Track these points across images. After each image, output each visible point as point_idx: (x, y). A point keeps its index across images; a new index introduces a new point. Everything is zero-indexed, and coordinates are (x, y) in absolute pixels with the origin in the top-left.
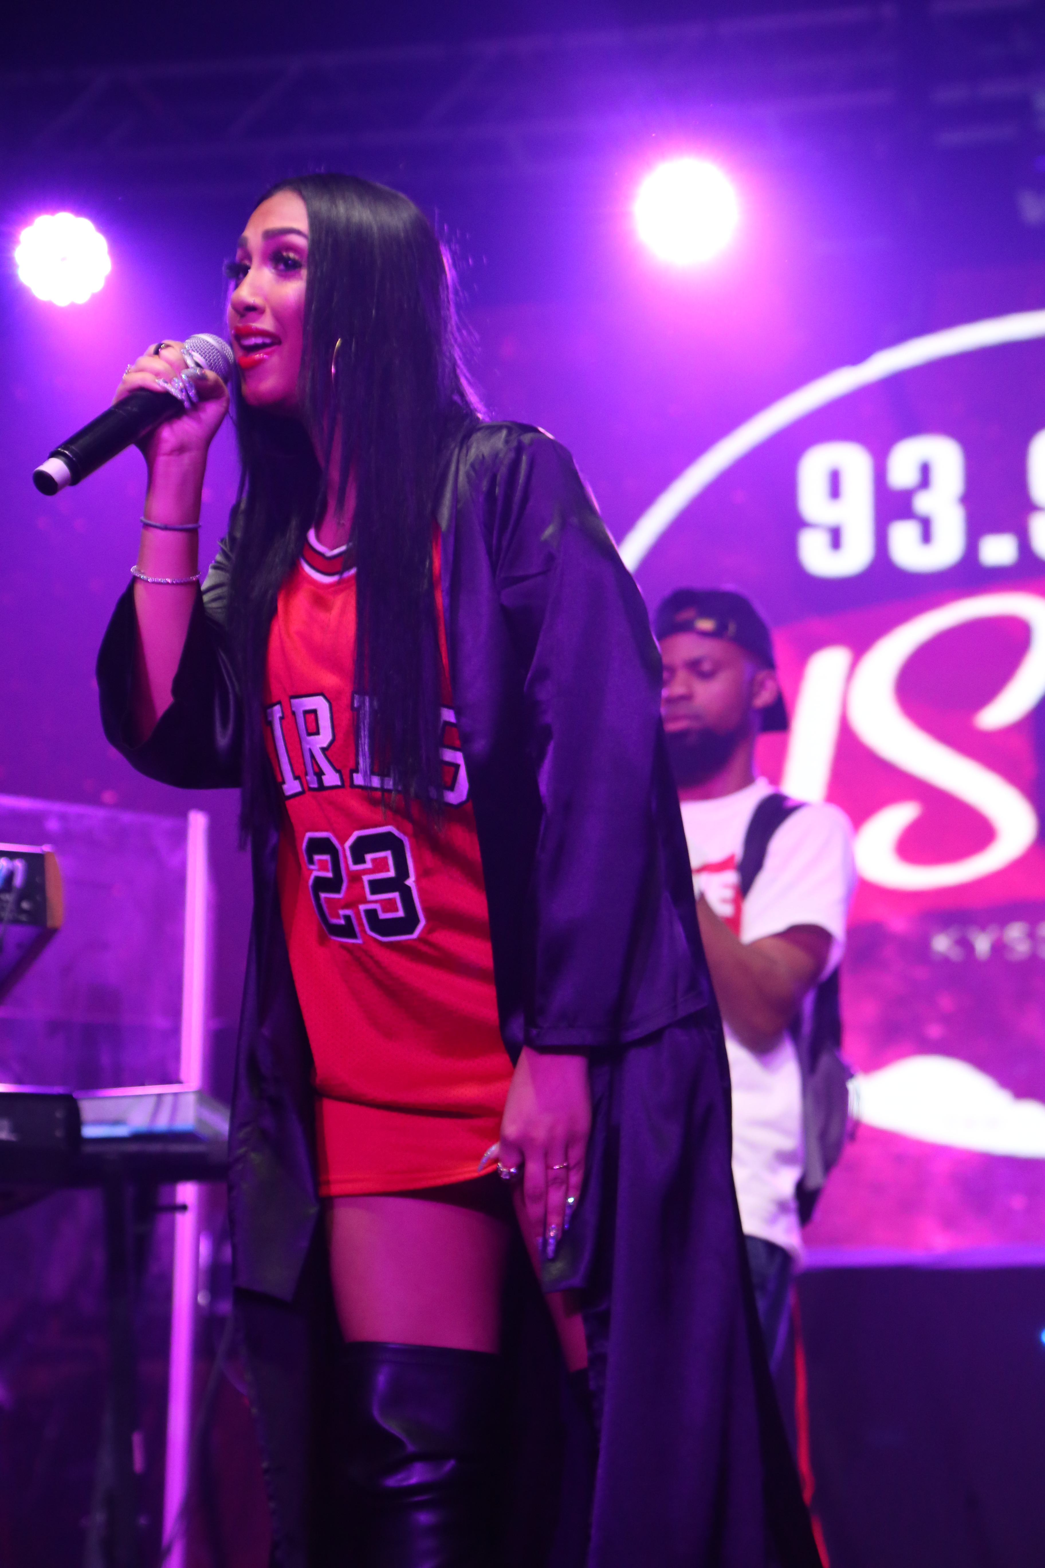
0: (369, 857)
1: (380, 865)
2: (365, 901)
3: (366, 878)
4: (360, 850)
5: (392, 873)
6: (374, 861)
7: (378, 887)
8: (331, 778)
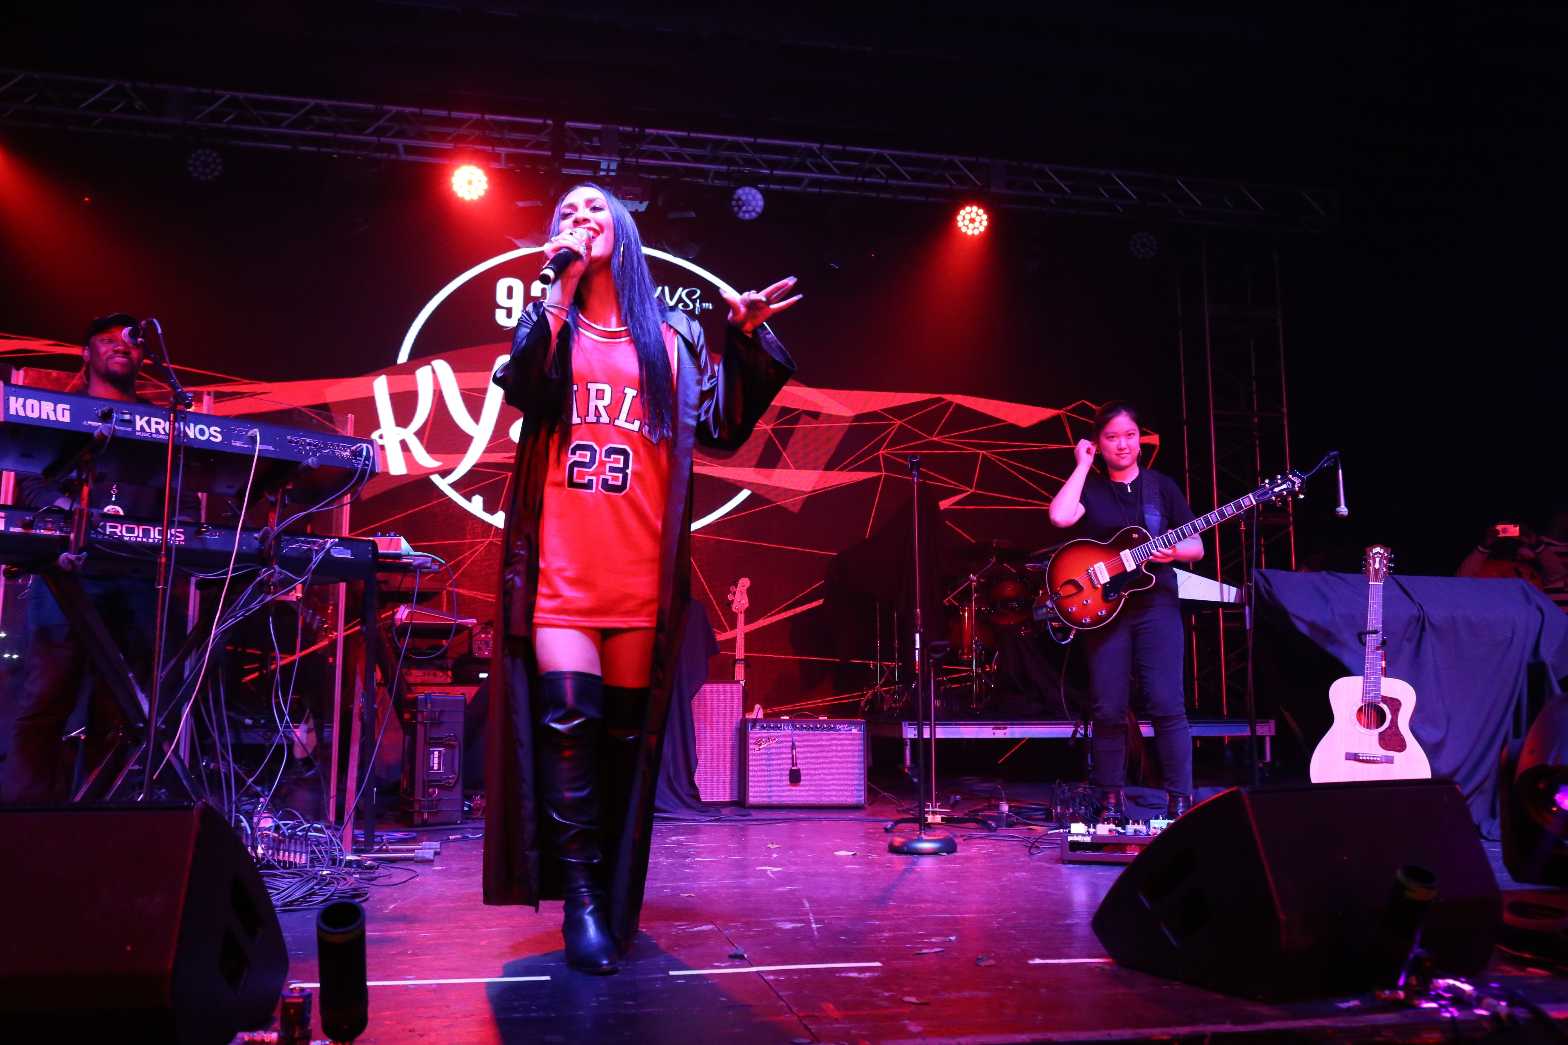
0: (612, 456)
1: (617, 461)
2: (604, 474)
3: (608, 465)
4: (610, 452)
5: (621, 466)
6: (614, 458)
7: (612, 469)
8: (605, 419)
